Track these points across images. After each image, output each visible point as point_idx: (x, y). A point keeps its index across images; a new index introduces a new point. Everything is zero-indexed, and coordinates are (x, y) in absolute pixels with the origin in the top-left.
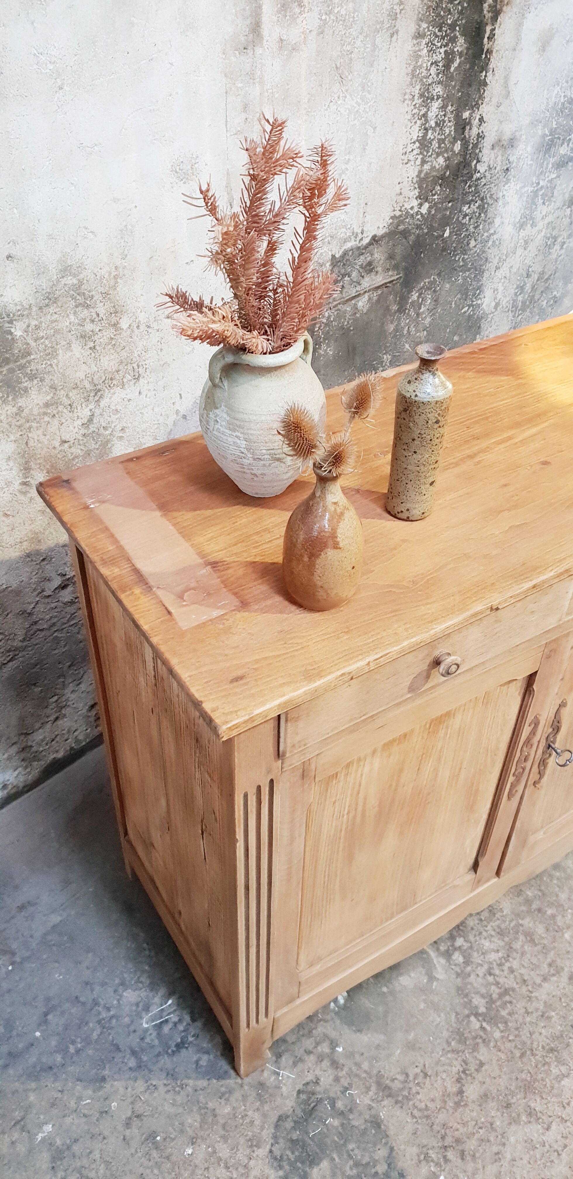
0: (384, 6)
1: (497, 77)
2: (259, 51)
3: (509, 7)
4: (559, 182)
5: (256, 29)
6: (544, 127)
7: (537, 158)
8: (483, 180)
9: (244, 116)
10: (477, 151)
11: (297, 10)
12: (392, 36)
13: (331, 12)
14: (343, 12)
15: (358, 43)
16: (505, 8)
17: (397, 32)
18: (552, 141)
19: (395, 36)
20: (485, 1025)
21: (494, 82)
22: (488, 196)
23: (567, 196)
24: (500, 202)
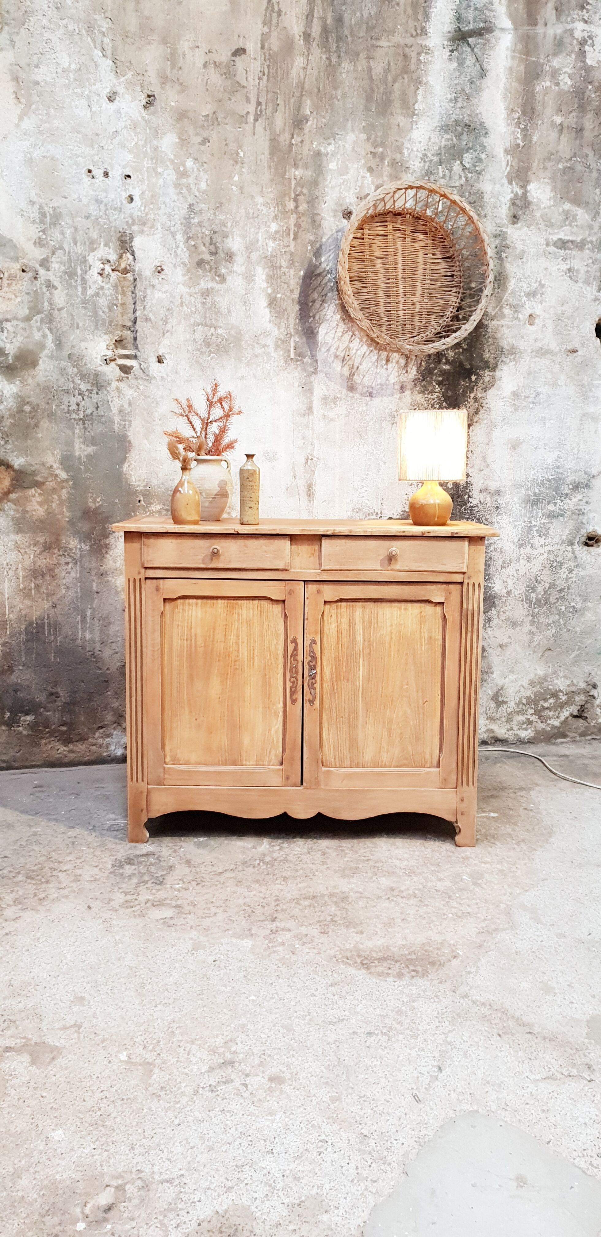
0: (387, 411)
1: (475, 455)
2: (311, 417)
3: (478, 424)
4: (552, 527)
5: (310, 409)
6: (527, 490)
7: (525, 507)
8: (476, 508)
9: (303, 441)
10: (468, 491)
11: (333, 406)
12: (393, 424)
13: (353, 409)
14: (360, 410)
15: (371, 424)
16: (474, 424)
17: (396, 423)
18: (538, 500)
19: (395, 425)
20: (261, 864)
21: (474, 458)
22: (483, 519)
23: (564, 538)
24: (496, 525)
